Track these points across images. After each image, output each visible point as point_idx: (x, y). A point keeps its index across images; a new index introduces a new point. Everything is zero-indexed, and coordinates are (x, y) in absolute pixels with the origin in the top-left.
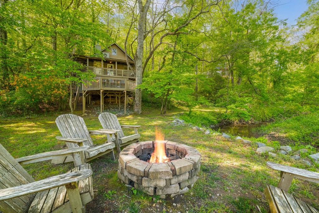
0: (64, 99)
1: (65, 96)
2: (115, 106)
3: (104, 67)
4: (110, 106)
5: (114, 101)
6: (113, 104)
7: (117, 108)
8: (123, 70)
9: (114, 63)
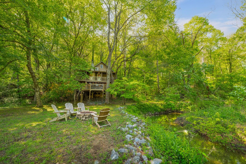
0: (72, 95)
1: (73, 94)
2: (100, 99)
3: (96, 76)
4: (97, 99)
5: (100, 96)
6: (99, 98)
7: (101, 100)
8: (105, 77)
9: (100, 73)
